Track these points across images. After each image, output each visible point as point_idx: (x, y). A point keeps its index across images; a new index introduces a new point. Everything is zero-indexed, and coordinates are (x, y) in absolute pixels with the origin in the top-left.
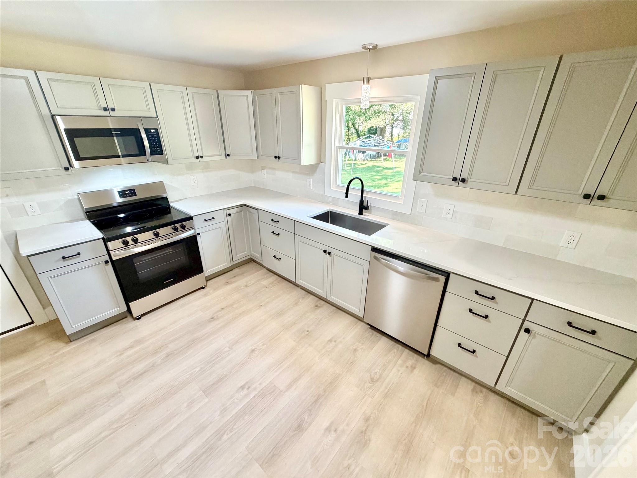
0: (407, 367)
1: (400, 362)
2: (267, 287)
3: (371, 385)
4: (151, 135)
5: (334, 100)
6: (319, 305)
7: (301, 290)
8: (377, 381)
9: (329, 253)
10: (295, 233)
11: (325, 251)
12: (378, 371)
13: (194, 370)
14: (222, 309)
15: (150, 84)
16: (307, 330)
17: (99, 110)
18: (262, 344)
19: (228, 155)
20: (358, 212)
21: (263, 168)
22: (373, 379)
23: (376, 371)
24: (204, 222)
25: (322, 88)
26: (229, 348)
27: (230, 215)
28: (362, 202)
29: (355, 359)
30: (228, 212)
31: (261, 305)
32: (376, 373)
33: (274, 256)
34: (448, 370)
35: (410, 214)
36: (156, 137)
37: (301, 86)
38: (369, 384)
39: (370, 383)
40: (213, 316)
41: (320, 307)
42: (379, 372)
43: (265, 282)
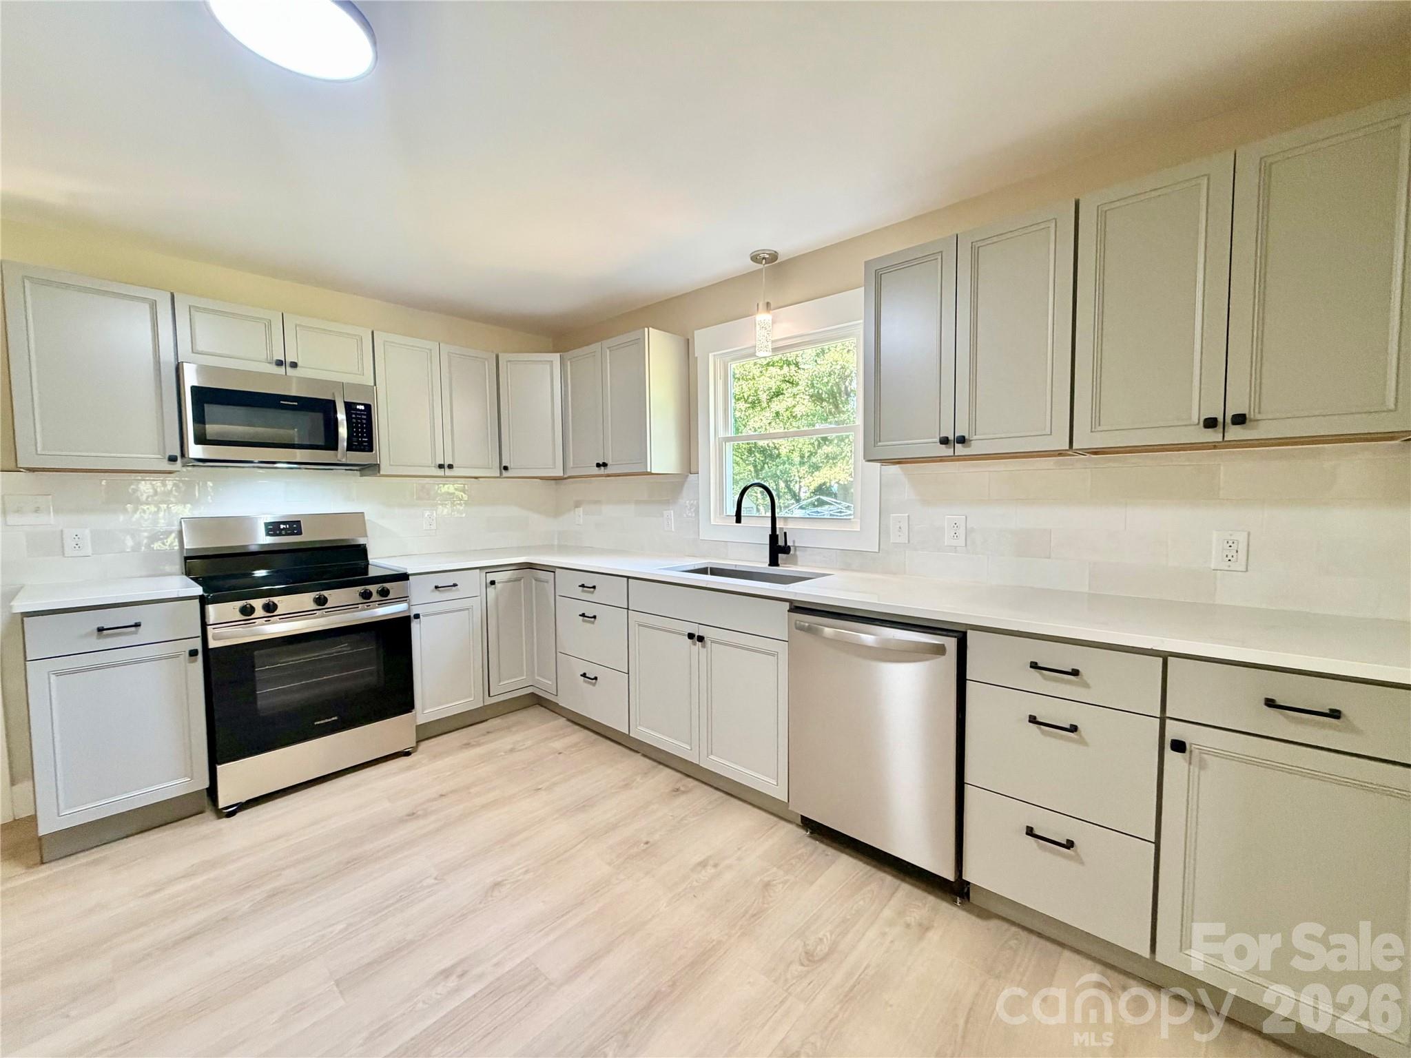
0: (908, 926)
1: (887, 913)
2: (560, 753)
3: (806, 969)
4: (356, 414)
5: (711, 355)
6: (682, 789)
7: (642, 758)
8: (823, 959)
9: (701, 639)
10: (628, 609)
11: (691, 636)
12: (828, 934)
13: (331, 929)
14: (442, 796)
15: (373, 332)
16: (645, 840)
17: (268, 364)
18: (524, 869)
19: (506, 468)
20: (768, 563)
21: (577, 505)
22: (812, 955)
23: (820, 935)
24: (433, 591)
25: (688, 340)
26: (436, 879)
27: (493, 583)
28: (774, 537)
29: (766, 906)
30: (491, 577)
31: (540, 787)
32: (821, 940)
33: (584, 675)
34: (1024, 934)
35: (877, 551)
36: (364, 419)
37: (646, 329)
38: (800, 968)
39: (802, 965)
40: (415, 811)
41: (684, 792)
42: (829, 937)
43: (558, 745)
